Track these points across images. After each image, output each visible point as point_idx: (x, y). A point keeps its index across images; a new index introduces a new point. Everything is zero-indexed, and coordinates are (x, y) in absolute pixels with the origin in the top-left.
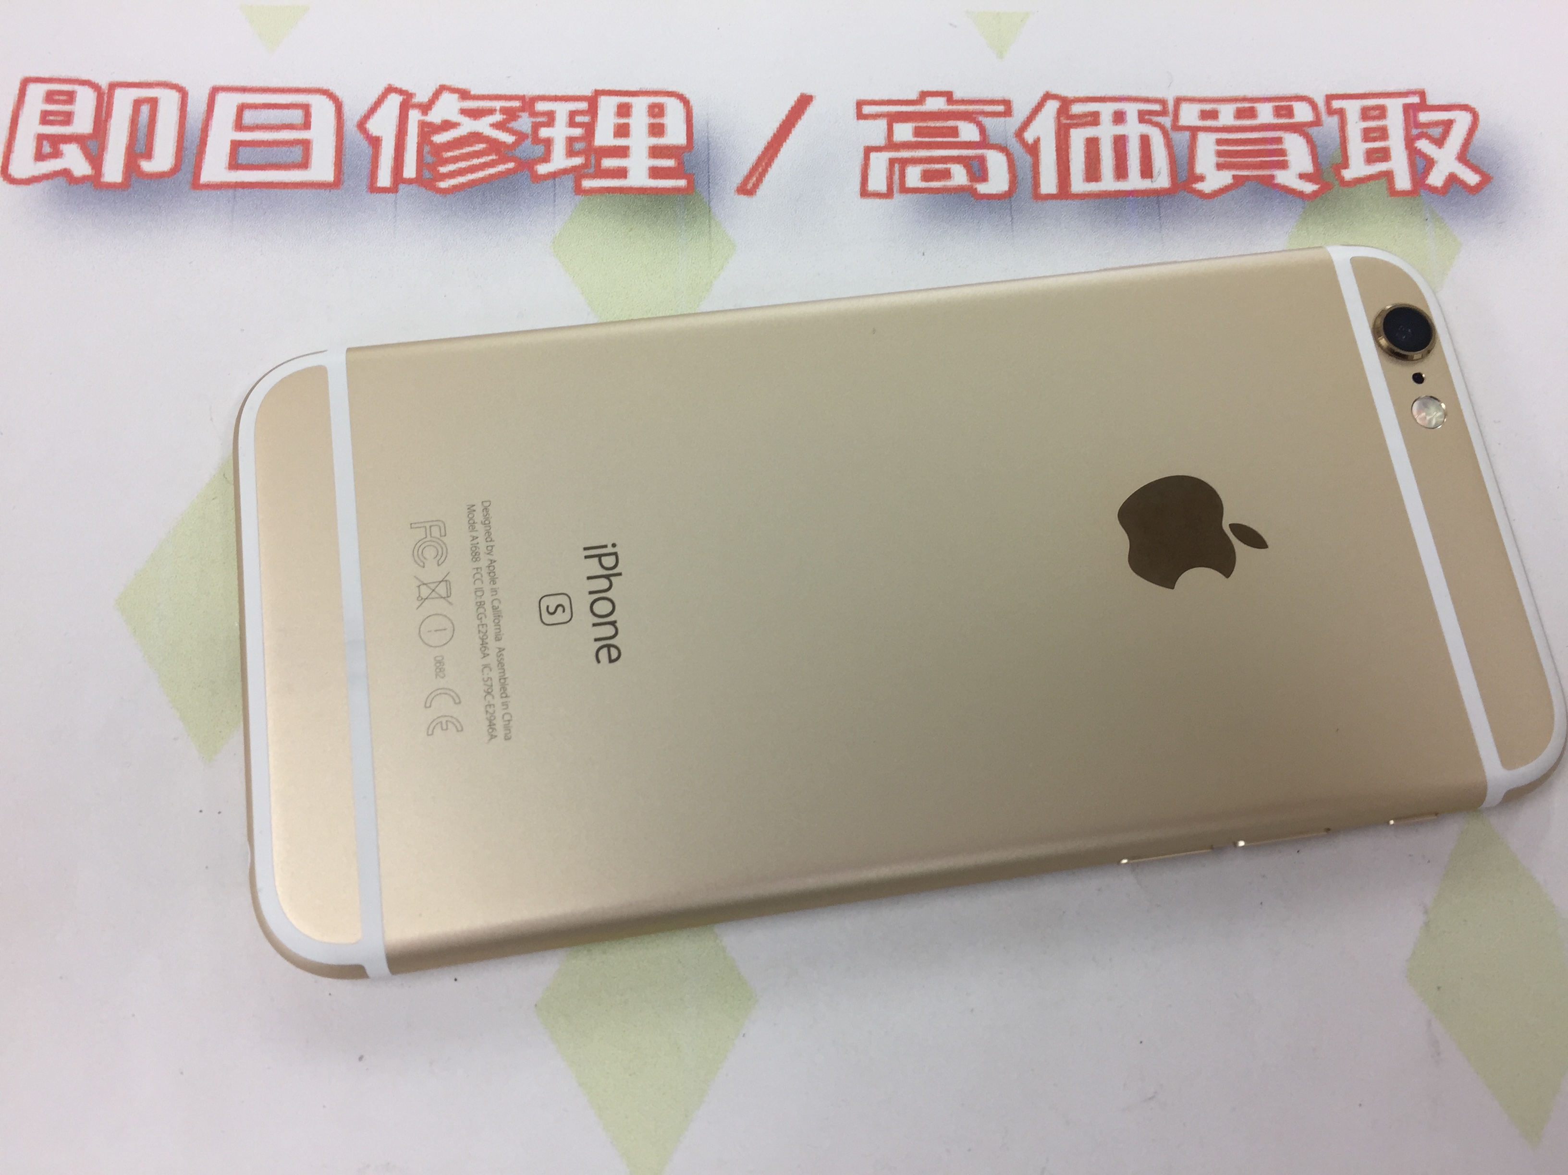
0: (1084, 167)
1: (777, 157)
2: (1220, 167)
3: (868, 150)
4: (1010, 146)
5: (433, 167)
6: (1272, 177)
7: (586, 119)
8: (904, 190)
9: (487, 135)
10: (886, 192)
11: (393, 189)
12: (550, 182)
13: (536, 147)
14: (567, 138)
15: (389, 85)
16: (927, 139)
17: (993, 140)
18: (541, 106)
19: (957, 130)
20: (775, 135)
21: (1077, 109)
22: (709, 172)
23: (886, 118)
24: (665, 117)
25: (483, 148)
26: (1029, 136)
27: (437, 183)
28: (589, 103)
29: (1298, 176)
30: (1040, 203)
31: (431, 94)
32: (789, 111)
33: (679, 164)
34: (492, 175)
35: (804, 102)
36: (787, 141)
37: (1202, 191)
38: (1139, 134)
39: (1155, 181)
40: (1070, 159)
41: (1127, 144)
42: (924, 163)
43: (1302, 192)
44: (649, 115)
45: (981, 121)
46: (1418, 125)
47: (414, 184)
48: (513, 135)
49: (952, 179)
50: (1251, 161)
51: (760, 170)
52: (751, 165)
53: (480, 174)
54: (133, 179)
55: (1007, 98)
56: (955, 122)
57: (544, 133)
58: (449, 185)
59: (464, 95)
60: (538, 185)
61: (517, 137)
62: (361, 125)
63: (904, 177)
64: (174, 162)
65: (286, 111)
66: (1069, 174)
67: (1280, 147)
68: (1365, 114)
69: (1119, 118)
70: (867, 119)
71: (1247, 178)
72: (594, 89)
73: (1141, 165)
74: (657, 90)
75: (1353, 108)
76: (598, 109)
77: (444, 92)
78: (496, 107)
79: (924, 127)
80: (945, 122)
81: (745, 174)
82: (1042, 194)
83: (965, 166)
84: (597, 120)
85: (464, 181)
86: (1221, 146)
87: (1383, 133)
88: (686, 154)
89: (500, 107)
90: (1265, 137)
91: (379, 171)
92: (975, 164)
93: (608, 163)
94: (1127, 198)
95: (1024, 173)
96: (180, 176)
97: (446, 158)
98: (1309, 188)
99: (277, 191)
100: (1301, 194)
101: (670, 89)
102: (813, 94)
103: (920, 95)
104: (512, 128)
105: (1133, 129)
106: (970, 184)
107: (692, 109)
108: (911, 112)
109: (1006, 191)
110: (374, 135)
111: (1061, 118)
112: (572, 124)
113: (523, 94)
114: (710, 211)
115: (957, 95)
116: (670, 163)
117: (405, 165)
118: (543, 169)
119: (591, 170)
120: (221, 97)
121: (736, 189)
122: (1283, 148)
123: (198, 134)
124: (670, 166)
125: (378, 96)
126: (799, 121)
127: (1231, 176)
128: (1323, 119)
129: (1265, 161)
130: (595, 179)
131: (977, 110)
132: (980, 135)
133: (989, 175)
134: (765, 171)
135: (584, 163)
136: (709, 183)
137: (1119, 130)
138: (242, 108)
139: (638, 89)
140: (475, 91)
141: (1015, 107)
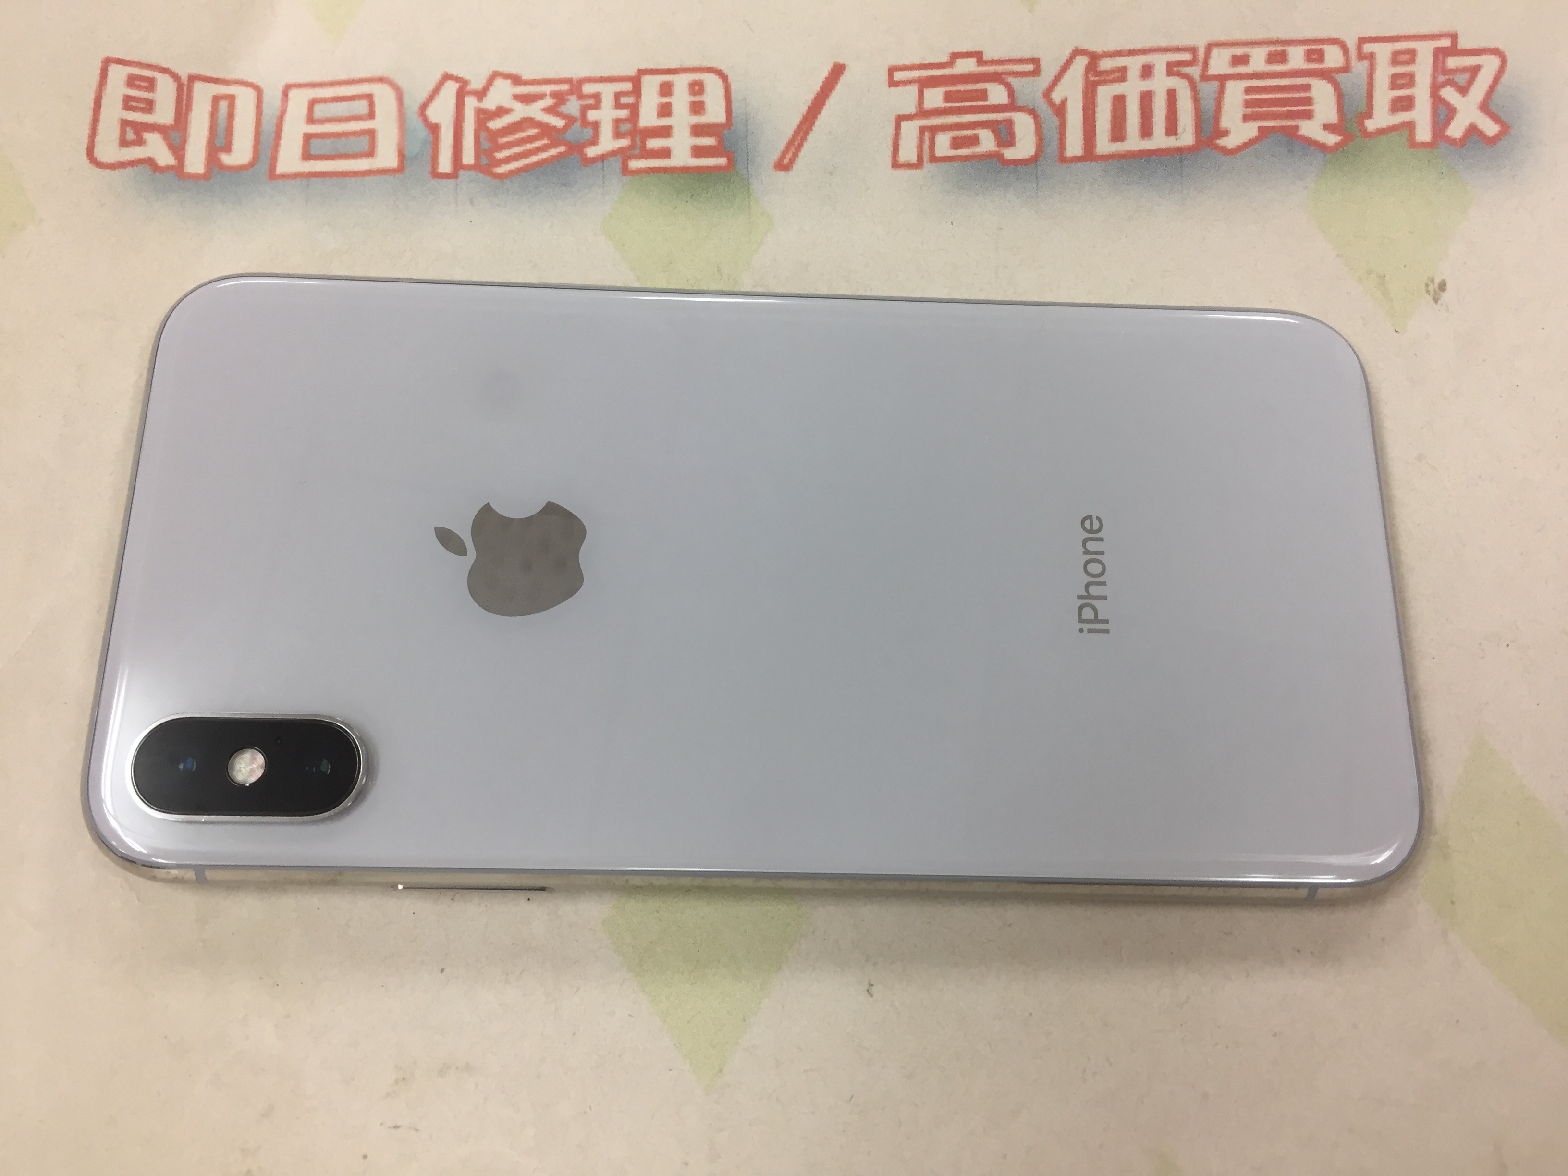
0: (1110, 127)
1: (812, 130)
2: (1246, 118)
3: (900, 119)
4: (1038, 107)
5: (489, 153)
6: (1297, 128)
7: (630, 100)
8: (934, 159)
9: (539, 119)
10: (916, 162)
11: (453, 175)
12: (599, 165)
13: (585, 130)
14: (613, 120)
15: (446, 72)
16: (957, 105)
17: (1020, 103)
18: (588, 89)
19: (986, 93)
20: (809, 107)
21: (1106, 64)
22: (747, 149)
23: (917, 84)
24: (705, 95)
25: (537, 133)
26: (1057, 96)
27: (494, 169)
28: (633, 83)
29: (1322, 128)
30: (1065, 165)
31: (485, 81)
32: (823, 82)
33: (719, 141)
34: (545, 159)
35: (838, 71)
36: (822, 113)
37: (1225, 147)
38: (1166, 90)
39: (1179, 139)
40: (1096, 118)
41: (1153, 99)
42: (953, 130)
43: (1326, 143)
44: (690, 94)
45: (1010, 82)
46: (1446, 71)
47: (474, 170)
48: (563, 119)
49: (981, 145)
50: (1277, 111)
51: (796, 144)
52: (787, 140)
53: (534, 159)
54: (215, 170)
55: (1036, 57)
56: (984, 84)
57: (592, 115)
58: (505, 171)
59: (516, 80)
60: (588, 168)
61: (567, 121)
62: (422, 113)
63: (934, 144)
64: (252, 154)
65: (352, 103)
66: (1095, 135)
67: (1307, 95)
68: (1396, 59)
69: (1147, 72)
70: (899, 86)
71: (1272, 129)
72: (637, 69)
73: (1166, 123)
74: (697, 66)
75: (1383, 53)
76: (642, 89)
77: (497, 78)
78: (545, 92)
79: (955, 92)
80: (974, 85)
81: (782, 149)
82: (1068, 157)
83: (993, 131)
84: (641, 101)
85: (520, 166)
86: (1250, 94)
87: (1410, 80)
88: (725, 131)
89: (550, 91)
90: (1294, 83)
91: (440, 157)
92: (1002, 127)
93: (653, 144)
94: (1151, 158)
95: (1051, 135)
96: (258, 167)
97: (502, 144)
98: (1332, 139)
99: (347, 180)
100: (1322, 147)
101: (709, 65)
102: (846, 63)
103: (949, 57)
104: (562, 112)
105: (1160, 83)
106: (997, 149)
107: (730, 86)
108: (941, 76)
109: (1032, 156)
110: (433, 122)
111: (1090, 76)
112: (618, 106)
113: (570, 77)
114: (749, 188)
115: (987, 57)
116: (710, 141)
117: (464, 150)
118: (591, 152)
119: (637, 151)
120: (293, 93)
121: (773, 165)
122: (1311, 96)
123: (274, 129)
124: (711, 144)
125: (435, 85)
126: (833, 91)
127: (1257, 128)
128: (1352, 65)
129: (1292, 111)
130: (642, 160)
131: (1006, 71)
132: (1008, 97)
133: (1017, 139)
134: (801, 145)
135: (630, 144)
136: (748, 160)
137: (1146, 85)
138: (313, 103)
139: (679, 67)
140: (525, 76)
141: (1044, 66)
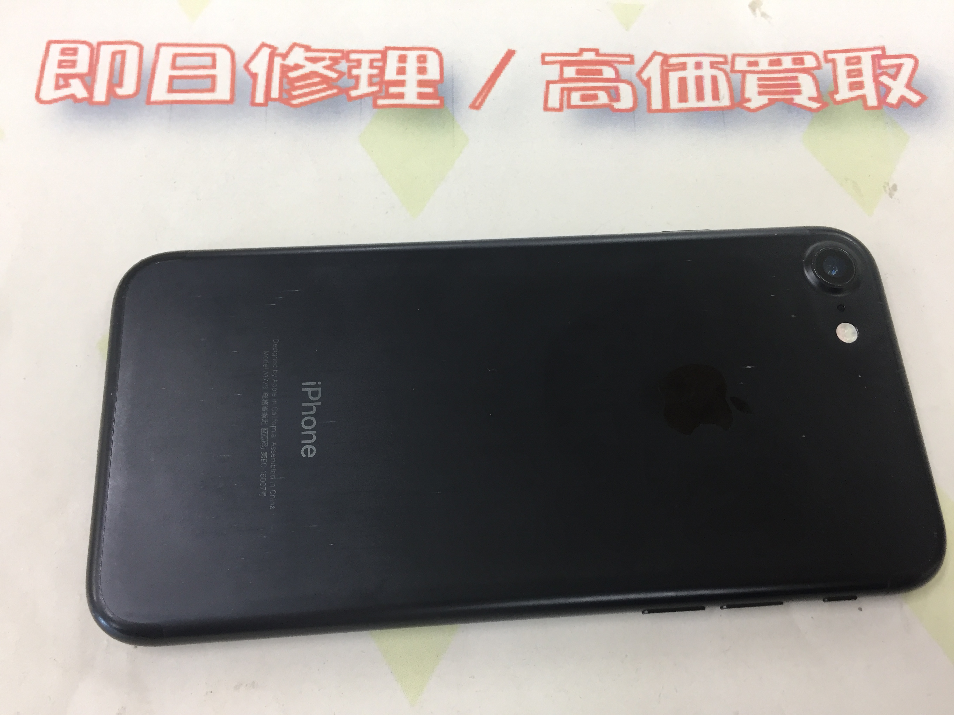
0: (678, 94)
1: (494, 87)
2: (760, 93)
3: (548, 83)
4: (633, 81)
5: (289, 92)
6: (792, 99)
7: (380, 64)
8: (570, 106)
9: (321, 73)
10: (559, 108)
11: (265, 104)
12: (358, 101)
13: (350, 80)
14: (368, 75)
15: (263, 42)
16: (584, 77)
17: (623, 78)
18: (353, 56)
19: (602, 71)
20: (492, 74)
21: (673, 61)
22: (453, 96)
23: (559, 64)
24: (427, 63)
25: (319, 81)
26: (645, 76)
27: (291, 101)
28: (382, 55)
29: (808, 99)
30: (651, 115)
31: (287, 48)
32: (501, 60)
33: (435, 90)
34: (324, 96)
35: (510, 54)
36: (500, 77)
37: (750, 107)
38: (711, 75)
39: (721, 102)
40: (669, 89)
41: (703, 81)
42: (582, 91)
43: (811, 108)
44: (418, 62)
45: (616, 66)
46: (881, 67)
47: (278, 102)
48: (337, 73)
49: (599, 100)
50: (780, 90)
51: (484, 94)
52: (478, 92)
53: (317, 96)
54: (112, 99)
55: (631, 54)
56: (600, 66)
57: (355, 72)
58: (298, 102)
59: (308, 49)
60: (351, 103)
61: (339, 75)
62: (246, 67)
63: (570, 98)
64: (135, 89)
65: (200, 58)
66: (669, 98)
67: (796, 82)
68: (848, 61)
69: (698, 66)
70: (548, 64)
71: (777, 100)
72: (385, 46)
73: (712, 93)
74: (422, 47)
75: (840, 59)
76: (387, 58)
77: (296, 47)
78: (326, 56)
79: (582, 69)
80: (594, 67)
81: (475, 97)
82: (653, 110)
83: (606, 92)
84: (386, 65)
85: (307, 100)
86: (761, 81)
87: (859, 73)
88: (439, 84)
89: (329, 56)
90: (787, 76)
91: (256, 93)
92: (612, 91)
93: (393, 90)
94: (705, 112)
95: (642, 97)
96: (138, 96)
97: (297, 86)
98: (815, 105)
99: (196, 105)
100: (810, 110)
101: (430, 46)
102: (515, 50)
103: (579, 50)
104: (336, 69)
105: (707, 72)
106: (609, 103)
107: (443, 59)
108: (574, 61)
109: (631, 108)
110: (254, 72)
111: (664, 67)
112: (372, 67)
113: (342, 49)
114: (453, 120)
115: (601, 51)
116: (429, 90)
117: (272, 90)
118: (354, 93)
119: (383, 94)
120: (163, 49)
121: (469, 106)
122: (799, 82)
123: (149, 72)
124: (430, 92)
125: (255, 49)
126: (507, 65)
127: (768, 99)
128: (822, 65)
129: (787, 90)
130: (385, 100)
131: (614, 60)
132: (616, 74)
133: (621, 98)
134: (486, 96)
135: (379, 89)
136: (453, 102)
137: (699, 73)
138: (175, 56)
139: (411, 46)
140: (314, 47)
141: (636, 59)
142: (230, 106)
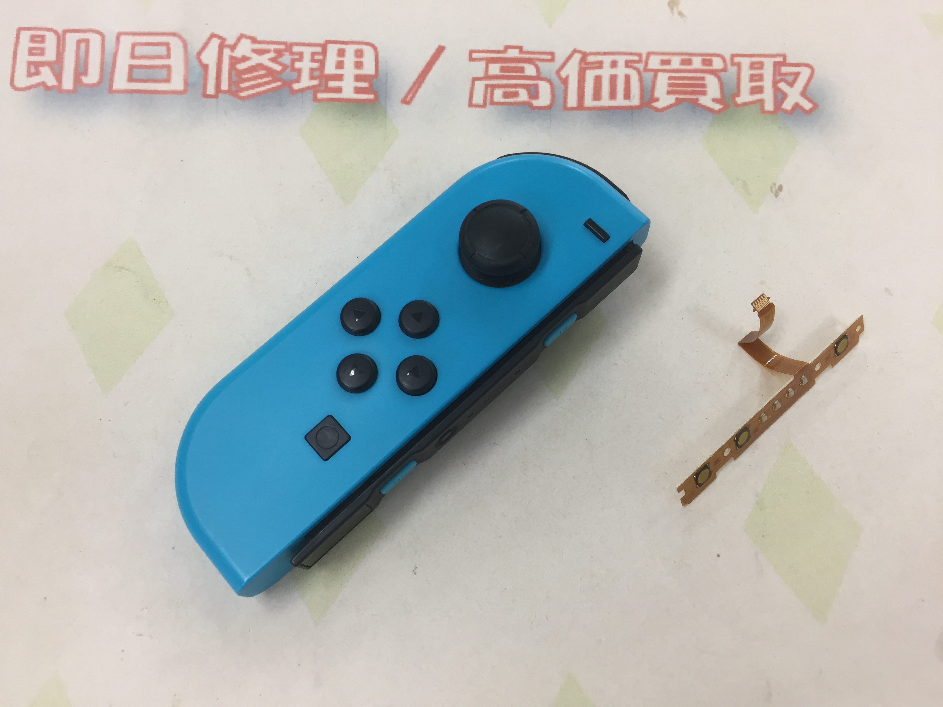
12: (300, 94)
15: (213, 33)
22: (386, 91)
30: (567, 112)
55: (552, 51)
60: (294, 96)
72: (325, 39)
74: (360, 41)
81: (406, 92)
94: (616, 111)
95: (559, 94)
96: (102, 85)
99: (154, 95)
101: (367, 41)
102: (445, 46)
113: (285, 41)
114: (386, 113)
121: (400, 100)
136: (386, 97)
139: (349, 40)
140: (259, 38)
141: (557, 57)
142: (185, 96)
